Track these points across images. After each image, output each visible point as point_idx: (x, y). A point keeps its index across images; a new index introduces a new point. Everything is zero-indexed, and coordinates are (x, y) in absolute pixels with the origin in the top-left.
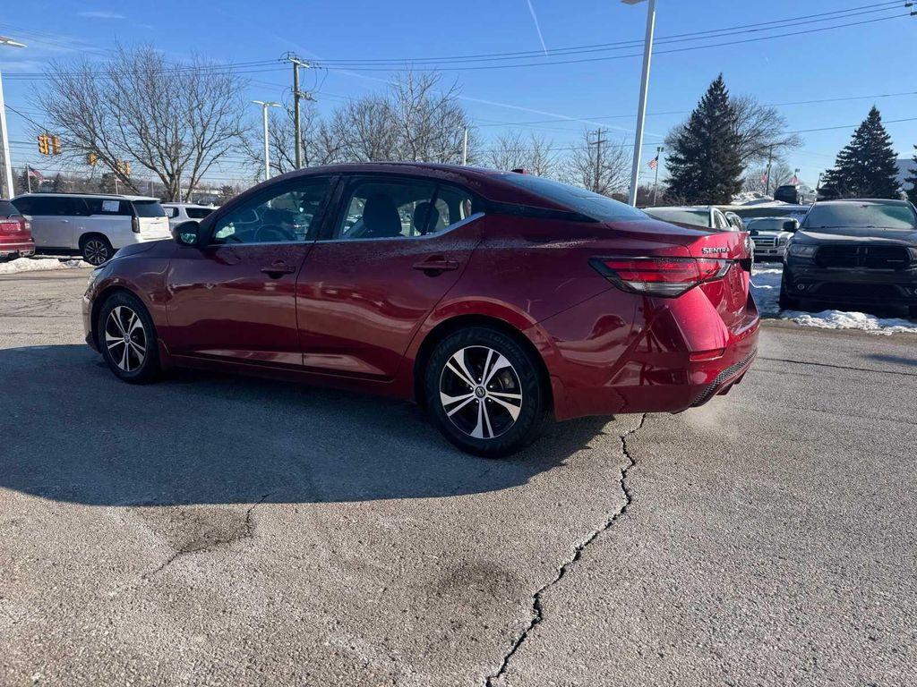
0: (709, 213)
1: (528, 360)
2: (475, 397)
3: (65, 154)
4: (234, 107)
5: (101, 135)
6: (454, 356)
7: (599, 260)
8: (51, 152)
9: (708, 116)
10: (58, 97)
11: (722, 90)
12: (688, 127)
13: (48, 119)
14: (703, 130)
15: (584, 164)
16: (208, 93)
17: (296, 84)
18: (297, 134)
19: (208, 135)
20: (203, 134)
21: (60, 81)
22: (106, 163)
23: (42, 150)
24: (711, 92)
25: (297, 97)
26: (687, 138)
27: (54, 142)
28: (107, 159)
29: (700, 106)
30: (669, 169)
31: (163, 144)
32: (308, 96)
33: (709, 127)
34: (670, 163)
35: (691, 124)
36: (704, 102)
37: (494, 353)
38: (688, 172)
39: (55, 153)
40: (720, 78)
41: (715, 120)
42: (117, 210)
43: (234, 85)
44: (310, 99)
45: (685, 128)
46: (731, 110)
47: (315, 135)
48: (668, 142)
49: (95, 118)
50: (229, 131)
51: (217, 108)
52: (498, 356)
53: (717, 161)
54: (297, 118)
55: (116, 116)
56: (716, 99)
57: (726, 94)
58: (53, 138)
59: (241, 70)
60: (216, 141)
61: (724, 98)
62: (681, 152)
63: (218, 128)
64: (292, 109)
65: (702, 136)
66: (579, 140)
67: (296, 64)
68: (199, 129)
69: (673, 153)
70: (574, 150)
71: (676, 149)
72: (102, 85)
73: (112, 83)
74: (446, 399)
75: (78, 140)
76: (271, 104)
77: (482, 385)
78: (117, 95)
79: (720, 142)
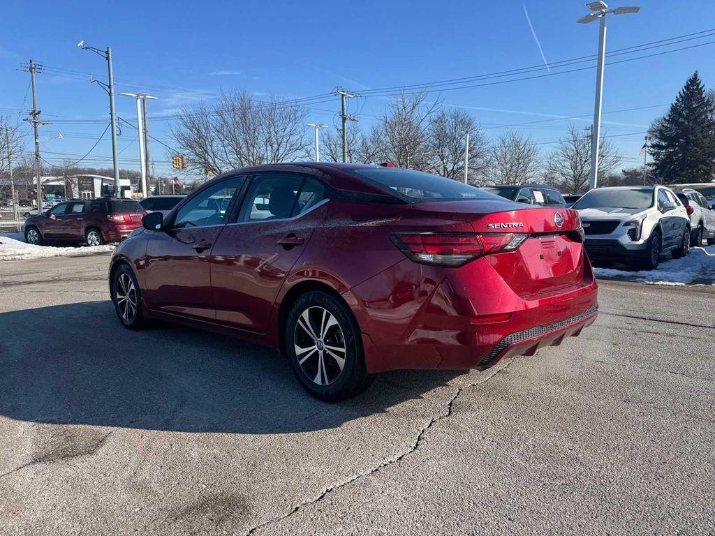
0: (653, 191)
1: (349, 319)
2: (317, 349)
3: (189, 168)
4: (299, 129)
5: (211, 154)
6: (303, 314)
7: (395, 235)
8: (181, 167)
9: (686, 108)
10: (184, 130)
11: (698, 85)
12: (667, 118)
13: (179, 145)
14: (682, 120)
15: (571, 153)
16: (281, 121)
17: (343, 110)
18: (344, 146)
19: (281, 151)
20: (278, 149)
21: (185, 120)
22: (214, 173)
23: (175, 166)
24: (687, 87)
25: (344, 119)
26: (667, 128)
27: (183, 160)
28: (215, 170)
29: (678, 100)
30: (651, 154)
31: (251, 158)
32: (352, 118)
33: (687, 118)
34: (652, 149)
35: (669, 116)
36: (682, 97)
37: (327, 313)
38: (669, 156)
39: (183, 168)
40: (696, 75)
41: (692, 110)
42: (206, 206)
43: (299, 114)
44: (354, 120)
45: (665, 119)
46: (708, 101)
47: (358, 145)
48: (650, 132)
49: (207, 142)
50: (295, 147)
51: (288, 130)
52: (330, 315)
53: (696, 145)
54: (344, 134)
55: (222, 141)
56: (692, 93)
57: (702, 88)
58: (182, 158)
59: (304, 103)
60: (286, 155)
61: (700, 91)
62: (661, 139)
63: (288, 145)
64: (341, 128)
65: (679, 124)
66: (565, 135)
67: (343, 95)
68: (275, 146)
69: (655, 141)
70: (561, 142)
71: (656, 137)
72: (213, 119)
73: (219, 118)
74: (299, 350)
75: (197, 159)
76: (321, 126)
77: (320, 339)
78: (222, 126)
79: (698, 129)
